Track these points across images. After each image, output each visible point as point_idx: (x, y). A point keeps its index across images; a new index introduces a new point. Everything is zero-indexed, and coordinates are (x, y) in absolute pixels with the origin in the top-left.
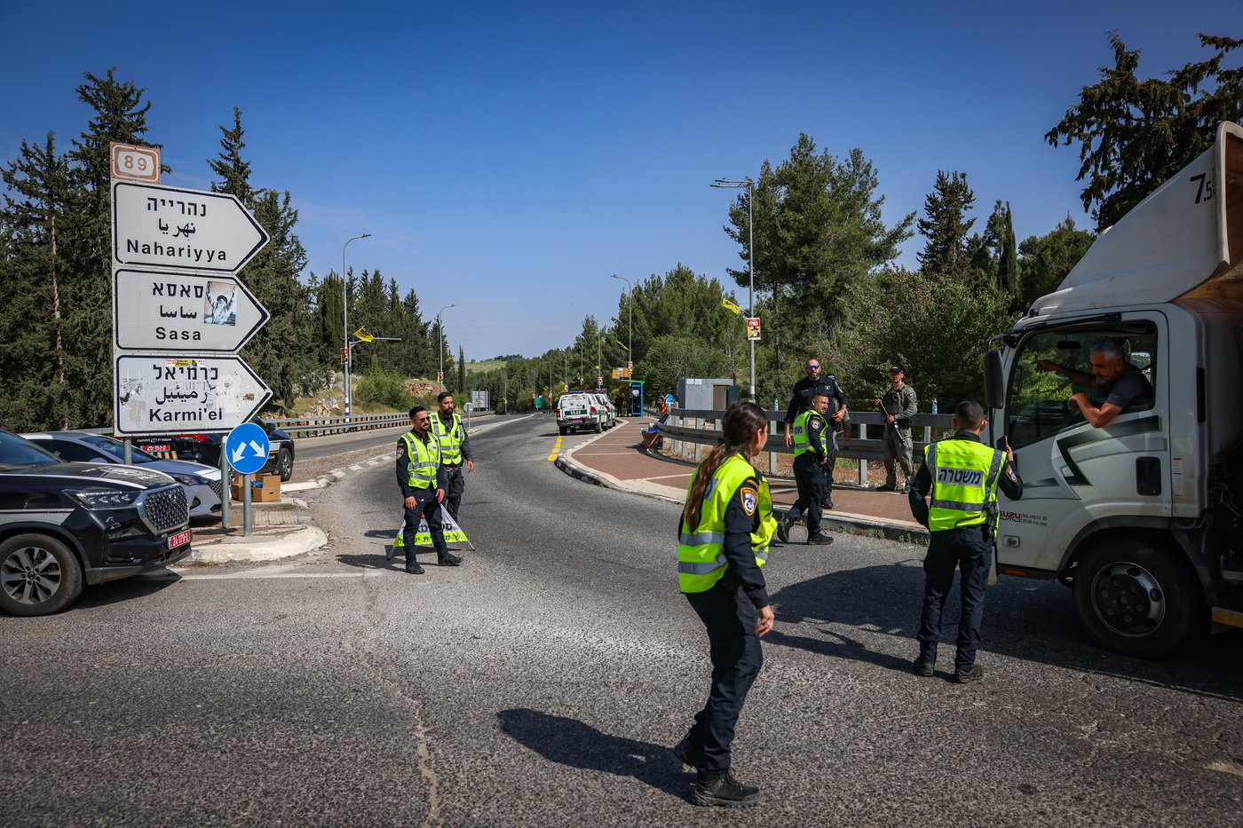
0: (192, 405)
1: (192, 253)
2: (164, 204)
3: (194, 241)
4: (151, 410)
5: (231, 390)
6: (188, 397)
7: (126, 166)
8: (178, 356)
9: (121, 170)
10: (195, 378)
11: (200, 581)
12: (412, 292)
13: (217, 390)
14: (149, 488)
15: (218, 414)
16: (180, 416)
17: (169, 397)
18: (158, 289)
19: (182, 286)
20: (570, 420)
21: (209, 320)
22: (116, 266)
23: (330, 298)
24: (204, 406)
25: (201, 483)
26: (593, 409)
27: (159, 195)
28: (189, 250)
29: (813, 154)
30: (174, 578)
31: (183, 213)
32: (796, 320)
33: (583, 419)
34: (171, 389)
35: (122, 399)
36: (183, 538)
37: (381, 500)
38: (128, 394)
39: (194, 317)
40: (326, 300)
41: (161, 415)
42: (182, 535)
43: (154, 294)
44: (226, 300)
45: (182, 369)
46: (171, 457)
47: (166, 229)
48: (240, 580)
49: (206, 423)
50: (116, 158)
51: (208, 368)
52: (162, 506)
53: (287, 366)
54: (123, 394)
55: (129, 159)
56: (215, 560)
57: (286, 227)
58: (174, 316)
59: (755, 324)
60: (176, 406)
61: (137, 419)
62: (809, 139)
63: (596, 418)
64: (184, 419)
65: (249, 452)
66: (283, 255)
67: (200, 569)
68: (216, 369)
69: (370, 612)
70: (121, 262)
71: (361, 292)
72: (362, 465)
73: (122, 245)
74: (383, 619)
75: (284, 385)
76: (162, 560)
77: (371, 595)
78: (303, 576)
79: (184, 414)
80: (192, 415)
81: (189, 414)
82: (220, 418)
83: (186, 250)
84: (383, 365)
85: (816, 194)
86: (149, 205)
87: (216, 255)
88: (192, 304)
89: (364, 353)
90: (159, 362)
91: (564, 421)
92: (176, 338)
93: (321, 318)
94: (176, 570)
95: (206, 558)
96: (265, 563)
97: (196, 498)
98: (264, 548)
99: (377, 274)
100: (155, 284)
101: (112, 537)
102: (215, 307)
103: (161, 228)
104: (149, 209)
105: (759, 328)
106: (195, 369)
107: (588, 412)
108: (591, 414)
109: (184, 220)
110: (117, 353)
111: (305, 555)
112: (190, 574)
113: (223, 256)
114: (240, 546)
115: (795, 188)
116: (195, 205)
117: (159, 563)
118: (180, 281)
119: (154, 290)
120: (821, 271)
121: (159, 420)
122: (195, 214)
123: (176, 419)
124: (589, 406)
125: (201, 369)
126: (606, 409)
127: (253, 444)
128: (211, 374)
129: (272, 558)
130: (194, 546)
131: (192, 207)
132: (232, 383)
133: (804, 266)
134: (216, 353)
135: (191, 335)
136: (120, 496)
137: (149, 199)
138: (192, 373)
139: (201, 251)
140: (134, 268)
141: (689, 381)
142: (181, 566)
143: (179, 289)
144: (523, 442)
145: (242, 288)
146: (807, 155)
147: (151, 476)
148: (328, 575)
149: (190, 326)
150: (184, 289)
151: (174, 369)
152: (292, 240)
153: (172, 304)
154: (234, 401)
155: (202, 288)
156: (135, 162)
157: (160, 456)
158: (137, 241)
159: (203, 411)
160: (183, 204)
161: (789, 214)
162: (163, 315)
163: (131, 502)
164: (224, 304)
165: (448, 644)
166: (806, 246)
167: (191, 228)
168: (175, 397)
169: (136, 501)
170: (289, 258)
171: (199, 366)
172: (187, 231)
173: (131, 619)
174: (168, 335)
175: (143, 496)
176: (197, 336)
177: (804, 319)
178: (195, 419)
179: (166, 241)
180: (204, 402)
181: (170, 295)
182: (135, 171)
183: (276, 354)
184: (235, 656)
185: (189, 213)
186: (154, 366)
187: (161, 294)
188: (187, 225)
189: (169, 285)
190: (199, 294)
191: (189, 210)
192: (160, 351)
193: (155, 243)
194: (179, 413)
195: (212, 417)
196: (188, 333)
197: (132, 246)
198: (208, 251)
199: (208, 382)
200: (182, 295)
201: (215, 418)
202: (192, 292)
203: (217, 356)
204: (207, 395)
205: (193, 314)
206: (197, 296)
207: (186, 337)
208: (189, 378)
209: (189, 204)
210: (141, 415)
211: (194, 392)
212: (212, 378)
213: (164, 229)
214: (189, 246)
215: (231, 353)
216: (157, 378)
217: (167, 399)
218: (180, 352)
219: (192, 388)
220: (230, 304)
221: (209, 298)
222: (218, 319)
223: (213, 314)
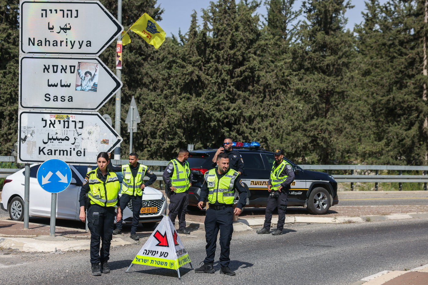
0: (66, 145)
1: (69, 43)
2: (51, 13)
3: (71, 36)
4: (40, 148)
5: (92, 137)
6: (63, 140)
8: (58, 113)
10: (68, 127)
13: (83, 136)
15: (83, 153)
16: (57, 153)
17: (50, 139)
18: (46, 69)
19: (62, 66)
21: (79, 88)
22: (21, 55)
24: (73, 146)
27: (48, 6)
28: (67, 42)
31: (63, 17)
34: (53, 134)
35: (22, 139)
38: (26, 137)
39: (69, 86)
41: (46, 151)
43: (44, 72)
44: (90, 74)
45: (59, 121)
47: (52, 29)
49: (74, 158)
51: (77, 121)
54: (23, 137)
58: (56, 86)
60: (55, 145)
61: (31, 153)
64: (60, 155)
68: (82, 122)
70: (24, 52)
73: (25, 41)
79: (60, 151)
80: (65, 152)
81: (63, 151)
82: (84, 155)
83: (65, 42)
86: (42, 14)
87: (85, 43)
88: (68, 78)
90: (45, 117)
92: (57, 101)
100: (45, 66)
102: (83, 79)
103: (49, 29)
104: (42, 16)
106: (68, 122)
109: (64, 22)
110: (20, 110)
113: (89, 44)
116: (71, 11)
118: (59, 63)
119: (44, 69)
121: (44, 154)
122: (71, 17)
123: (55, 154)
125: (73, 121)
127: (58, 174)
128: (79, 125)
131: (69, 13)
132: (93, 132)
134: (82, 111)
135: (67, 99)
137: (42, 10)
138: (66, 124)
139: (74, 42)
140: (33, 56)
143: (60, 68)
145: (102, 65)
149: (66, 92)
150: (63, 68)
151: (55, 121)
153: (55, 78)
154: (94, 144)
155: (74, 67)
158: (34, 39)
160: (63, 11)
162: (49, 86)
164: (89, 77)
167: (68, 27)
168: (54, 139)
171: (71, 119)
172: (65, 29)
174: (52, 98)
176: (71, 99)
178: (67, 155)
179: (53, 36)
180: (73, 144)
181: (54, 72)
185: (67, 17)
186: (43, 119)
187: (48, 72)
188: (66, 25)
189: (53, 66)
190: (72, 71)
191: (67, 14)
192: (47, 109)
193: (46, 39)
194: (57, 150)
195: (79, 154)
196: (64, 97)
197: (31, 41)
198: (79, 42)
199: (76, 130)
200: (61, 72)
201: (81, 155)
202: (68, 70)
203: (83, 113)
204: (75, 139)
205: (69, 84)
206: (71, 72)
207: (63, 100)
208: (64, 127)
209: (68, 10)
210: (33, 150)
211: (67, 137)
212: (79, 128)
213: (51, 29)
214: (67, 39)
215: (94, 111)
216: (44, 127)
217: (49, 141)
218: (60, 110)
219: (66, 134)
220: (93, 77)
221: (79, 73)
222: (85, 87)
223: (81, 84)
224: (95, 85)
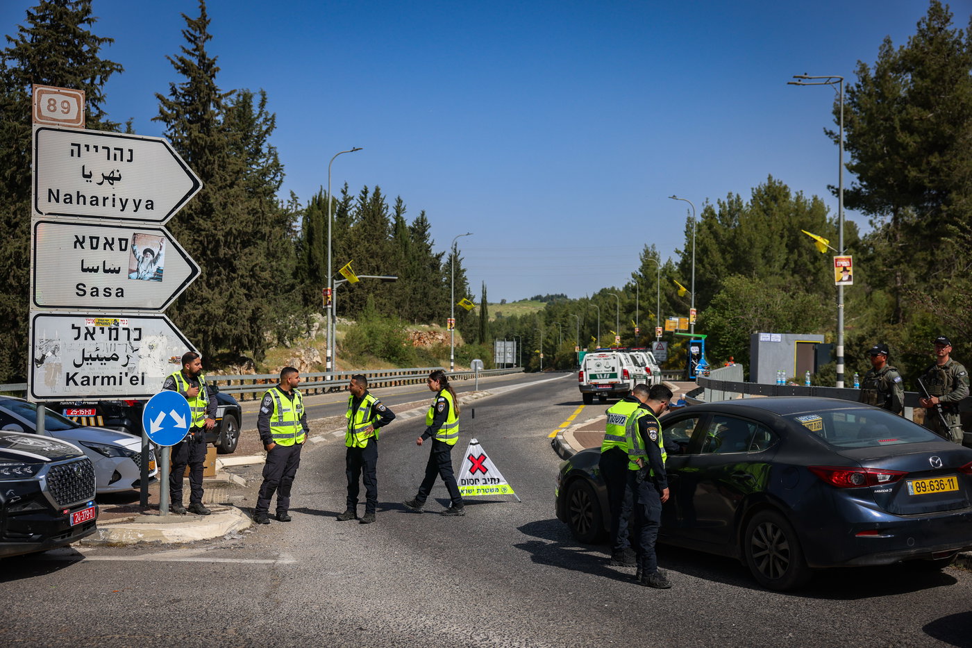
0: (113, 369)
1: (118, 203)
2: (88, 150)
3: (120, 190)
4: (68, 374)
5: (156, 354)
6: (108, 359)
7: (49, 109)
8: (99, 314)
9: (43, 114)
10: (116, 339)
11: (103, 562)
12: (423, 214)
13: (141, 352)
14: (54, 460)
15: (140, 379)
17: (87, 359)
18: (79, 242)
19: (106, 238)
20: (596, 385)
21: (134, 275)
22: (35, 218)
23: (318, 223)
24: (125, 370)
25: (123, 455)
26: (625, 373)
27: (82, 140)
28: (114, 199)
29: (949, 28)
30: (78, 557)
31: (109, 159)
32: (919, 255)
33: (612, 385)
34: (91, 351)
35: (37, 361)
36: (87, 514)
37: (331, 479)
38: (44, 356)
39: (118, 272)
40: (314, 224)
41: (78, 379)
42: (85, 512)
43: (75, 247)
44: (152, 253)
45: (102, 329)
46: (97, 425)
47: (90, 176)
48: (144, 562)
49: (127, 389)
50: (39, 101)
51: (131, 328)
52: (66, 480)
53: (258, 309)
54: (38, 356)
55: (52, 102)
56: (124, 540)
57: (261, 138)
58: (96, 271)
59: (845, 264)
60: (94, 369)
61: (51, 384)
62: (943, 7)
63: (629, 384)
64: (103, 384)
65: (169, 422)
66: (258, 171)
67: (107, 550)
68: (140, 330)
69: (268, 600)
70: (41, 213)
71: (358, 214)
72: (325, 437)
73: (42, 194)
74: (277, 606)
75: (253, 332)
76: (63, 537)
77: (275, 583)
78: (211, 560)
79: (103, 378)
80: (112, 380)
81: (109, 378)
82: (143, 384)
83: (111, 199)
84: (380, 307)
85: (953, 82)
86: (72, 151)
87: (143, 204)
88: (115, 258)
89: (358, 291)
90: (78, 322)
91: (588, 387)
92: (97, 295)
93: (308, 247)
94: (81, 550)
95: (114, 538)
96: (177, 546)
97: (116, 472)
98: (178, 529)
99: (377, 193)
100: (76, 236)
101: (11, 510)
102: (140, 261)
103: (85, 176)
104: (72, 155)
105: (851, 269)
106: (117, 329)
107: (619, 375)
108: (623, 379)
109: (108, 167)
110: (34, 311)
111: (222, 538)
112: (96, 555)
113: (150, 205)
114: (153, 526)
115: (922, 75)
116: (121, 150)
117: (59, 540)
118: (102, 233)
119: (75, 243)
120: (958, 187)
121: (76, 384)
122: (122, 160)
123: (94, 384)
124: (620, 368)
126: (645, 373)
127: (174, 414)
128: (135, 335)
129: (186, 540)
130: (101, 525)
131: (118, 153)
132: (157, 345)
133: (932, 181)
134: (140, 312)
135: (114, 292)
136: (22, 468)
137: (73, 144)
138: (114, 333)
139: (127, 200)
140: (56, 220)
141: (764, 337)
142: (86, 545)
143: (102, 242)
144: (530, 412)
146: (940, 29)
147: (57, 447)
148: (238, 561)
149: (112, 281)
150: (107, 242)
151: (94, 328)
152: (269, 152)
153: (94, 258)
154: (159, 364)
155: (127, 240)
156: (58, 105)
157: (84, 422)
158: (58, 191)
159: (123, 375)
160: (108, 149)
161: (914, 111)
162: (84, 270)
163: (34, 474)
164: (151, 257)
165: (331, 634)
166: (936, 154)
167: (116, 175)
168: (94, 359)
169: (39, 473)
170: (265, 175)
171: (121, 326)
172: (112, 179)
173: (24, 597)
174: (89, 291)
175: (46, 468)
176: (120, 293)
177: (933, 254)
178: (115, 384)
179: (89, 189)
180: (125, 366)
181: (92, 248)
182: (59, 115)
183: (245, 295)
184: (117, 636)
185: (115, 159)
186: (73, 325)
187: (83, 248)
188: (113, 172)
189: (91, 238)
190: (123, 248)
191: (115, 155)
192: (80, 310)
193: (78, 192)
194: (98, 377)
195: (134, 382)
196: (110, 289)
197: (53, 195)
198: (134, 200)
199: (130, 343)
200: (105, 249)
201: (137, 383)
202: (116, 245)
203: (141, 315)
204: (128, 358)
205: (117, 269)
206: (121, 250)
207: (108, 294)
208: (110, 339)
209: (115, 149)
210: (57, 379)
211: (115, 354)
212: (135, 340)
213: (88, 176)
214: (114, 195)
215: (157, 311)
216: (76, 339)
217: (85, 362)
218: (102, 310)
219: (113, 349)
220: (157, 258)
221: (134, 252)
222: (143, 274)
223: (138, 269)
224: (159, 271)
